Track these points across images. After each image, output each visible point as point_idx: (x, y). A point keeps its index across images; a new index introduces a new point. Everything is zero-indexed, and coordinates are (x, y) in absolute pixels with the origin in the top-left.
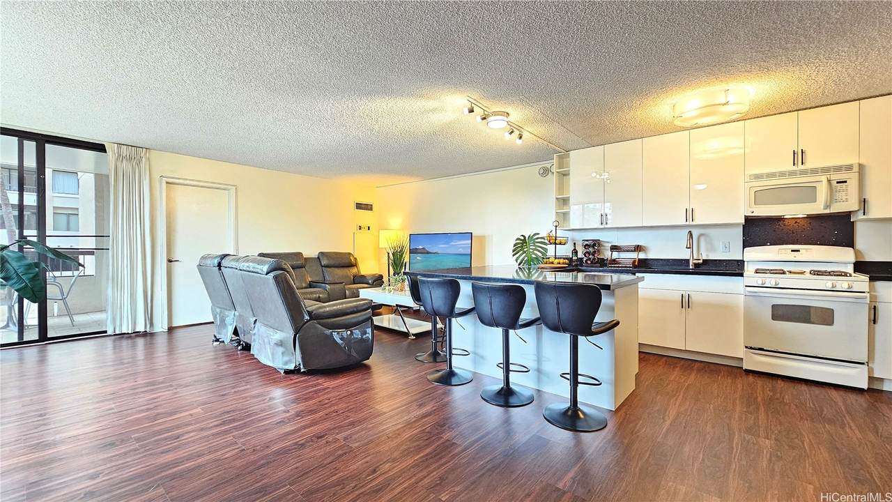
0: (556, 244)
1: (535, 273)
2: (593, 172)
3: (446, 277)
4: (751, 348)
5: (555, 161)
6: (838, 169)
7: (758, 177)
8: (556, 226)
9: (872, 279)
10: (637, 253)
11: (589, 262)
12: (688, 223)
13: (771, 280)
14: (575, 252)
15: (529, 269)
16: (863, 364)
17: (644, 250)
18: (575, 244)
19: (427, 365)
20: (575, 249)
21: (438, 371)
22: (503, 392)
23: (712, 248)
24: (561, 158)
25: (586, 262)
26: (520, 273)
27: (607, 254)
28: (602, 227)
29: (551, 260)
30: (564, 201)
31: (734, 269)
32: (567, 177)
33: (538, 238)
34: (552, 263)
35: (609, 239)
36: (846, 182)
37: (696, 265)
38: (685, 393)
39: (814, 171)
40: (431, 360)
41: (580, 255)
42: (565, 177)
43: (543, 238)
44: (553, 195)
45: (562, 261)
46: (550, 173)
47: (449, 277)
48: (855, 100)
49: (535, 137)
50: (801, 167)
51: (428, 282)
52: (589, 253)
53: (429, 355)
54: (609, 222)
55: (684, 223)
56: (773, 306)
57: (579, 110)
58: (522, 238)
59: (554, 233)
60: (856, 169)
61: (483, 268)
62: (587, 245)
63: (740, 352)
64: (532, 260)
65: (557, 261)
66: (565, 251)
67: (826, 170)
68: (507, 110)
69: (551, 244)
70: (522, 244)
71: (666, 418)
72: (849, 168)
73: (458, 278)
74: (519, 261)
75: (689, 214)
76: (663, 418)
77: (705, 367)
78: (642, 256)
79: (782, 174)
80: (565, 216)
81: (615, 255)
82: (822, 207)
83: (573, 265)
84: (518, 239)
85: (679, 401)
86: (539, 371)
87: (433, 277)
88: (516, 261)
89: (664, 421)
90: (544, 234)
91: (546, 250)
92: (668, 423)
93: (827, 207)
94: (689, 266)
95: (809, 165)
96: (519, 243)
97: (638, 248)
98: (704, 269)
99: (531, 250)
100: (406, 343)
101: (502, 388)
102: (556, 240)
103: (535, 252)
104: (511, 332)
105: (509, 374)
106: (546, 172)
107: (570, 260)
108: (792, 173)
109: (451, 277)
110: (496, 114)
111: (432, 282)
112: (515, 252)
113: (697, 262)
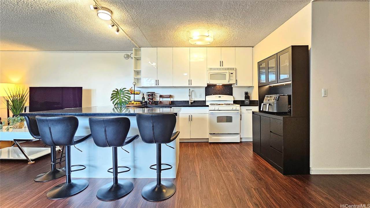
0: (134, 94)
1: (124, 110)
2: (149, 62)
3: (65, 115)
4: (211, 134)
5: (133, 52)
6: (231, 69)
7: (211, 69)
8: (135, 85)
9: (241, 106)
10: (170, 98)
11: (151, 103)
12: (189, 86)
13: (217, 107)
14: (143, 98)
15: (121, 108)
16: (238, 134)
17: (172, 97)
18: (143, 94)
19: (47, 184)
20: (143, 97)
21: (58, 186)
22: (113, 189)
23: (196, 96)
24: (136, 50)
25: (149, 103)
26: (115, 110)
27: (158, 99)
28: (156, 86)
29: (132, 103)
30: (138, 73)
31: (202, 104)
32: (140, 61)
33: (125, 91)
34: (133, 104)
35: (159, 92)
36: (232, 74)
37: (191, 103)
38: (197, 159)
39: (225, 69)
40: (51, 177)
41: (146, 100)
42: (138, 61)
43: (128, 91)
44: (132, 69)
45: (138, 103)
46: (130, 58)
47: (67, 115)
48: (234, 47)
49: (125, 34)
50: (222, 67)
51: (47, 120)
52: (150, 98)
53: (48, 175)
54: (159, 84)
55: (188, 85)
56: (217, 117)
57: (151, 23)
58: (116, 90)
59: (133, 89)
60: (235, 70)
61: (90, 108)
62: (149, 95)
63: (207, 136)
64: (123, 102)
65: (135, 103)
66: (139, 98)
67: (228, 69)
68: (111, 9)
69: (132, 94)
70: (116, 94)
71: (197, 174)
72: (233, 69)
73: (76, 115)
74: (114, 103)
75: (190, 81)
76: (196, 175)
77: (197, 145)
78: (172, 100)
79: (217, 69)
80: (138, 80)
81: (161, 99)
82: (227, 82)
83: (143, 105)
84: (114, 91)
85: (197, 163)
86: (135, 167)
87: (51, 116)
88: (113, 103)
89: (197, 176)
90: (128, 88)
91: (130, 97)
92: (199, 177)
93: (229, 82)
94: (189, 103)
95: (224, 67)
96: (114, 93)
97: (170, 96)
98: (193, 104)
99: (121, 97)
100: (25, 168)
101: (112, 186)
102: (134, 92)
103: (124, 98)
104: (119, 148)
105: (117, 175)
106: (128, 57)
107: (141, 102)
108: (220, 69)
109: (70, 115)
110: (103, 8)
111: (51, 120)
112: (112, 98)
113: (192, 102)
